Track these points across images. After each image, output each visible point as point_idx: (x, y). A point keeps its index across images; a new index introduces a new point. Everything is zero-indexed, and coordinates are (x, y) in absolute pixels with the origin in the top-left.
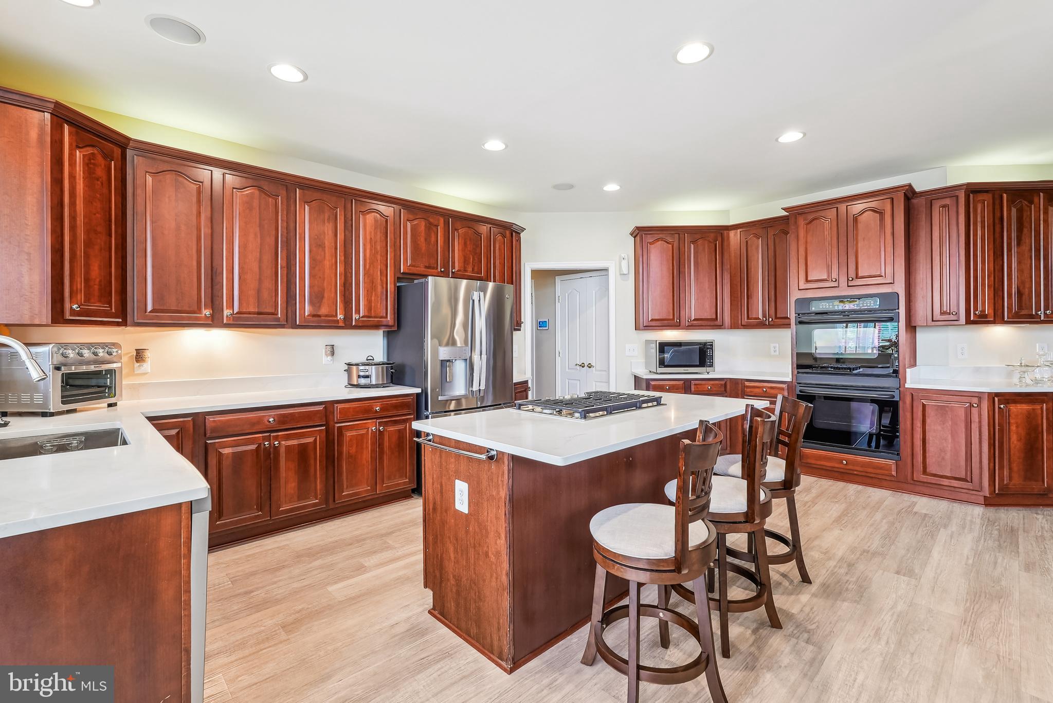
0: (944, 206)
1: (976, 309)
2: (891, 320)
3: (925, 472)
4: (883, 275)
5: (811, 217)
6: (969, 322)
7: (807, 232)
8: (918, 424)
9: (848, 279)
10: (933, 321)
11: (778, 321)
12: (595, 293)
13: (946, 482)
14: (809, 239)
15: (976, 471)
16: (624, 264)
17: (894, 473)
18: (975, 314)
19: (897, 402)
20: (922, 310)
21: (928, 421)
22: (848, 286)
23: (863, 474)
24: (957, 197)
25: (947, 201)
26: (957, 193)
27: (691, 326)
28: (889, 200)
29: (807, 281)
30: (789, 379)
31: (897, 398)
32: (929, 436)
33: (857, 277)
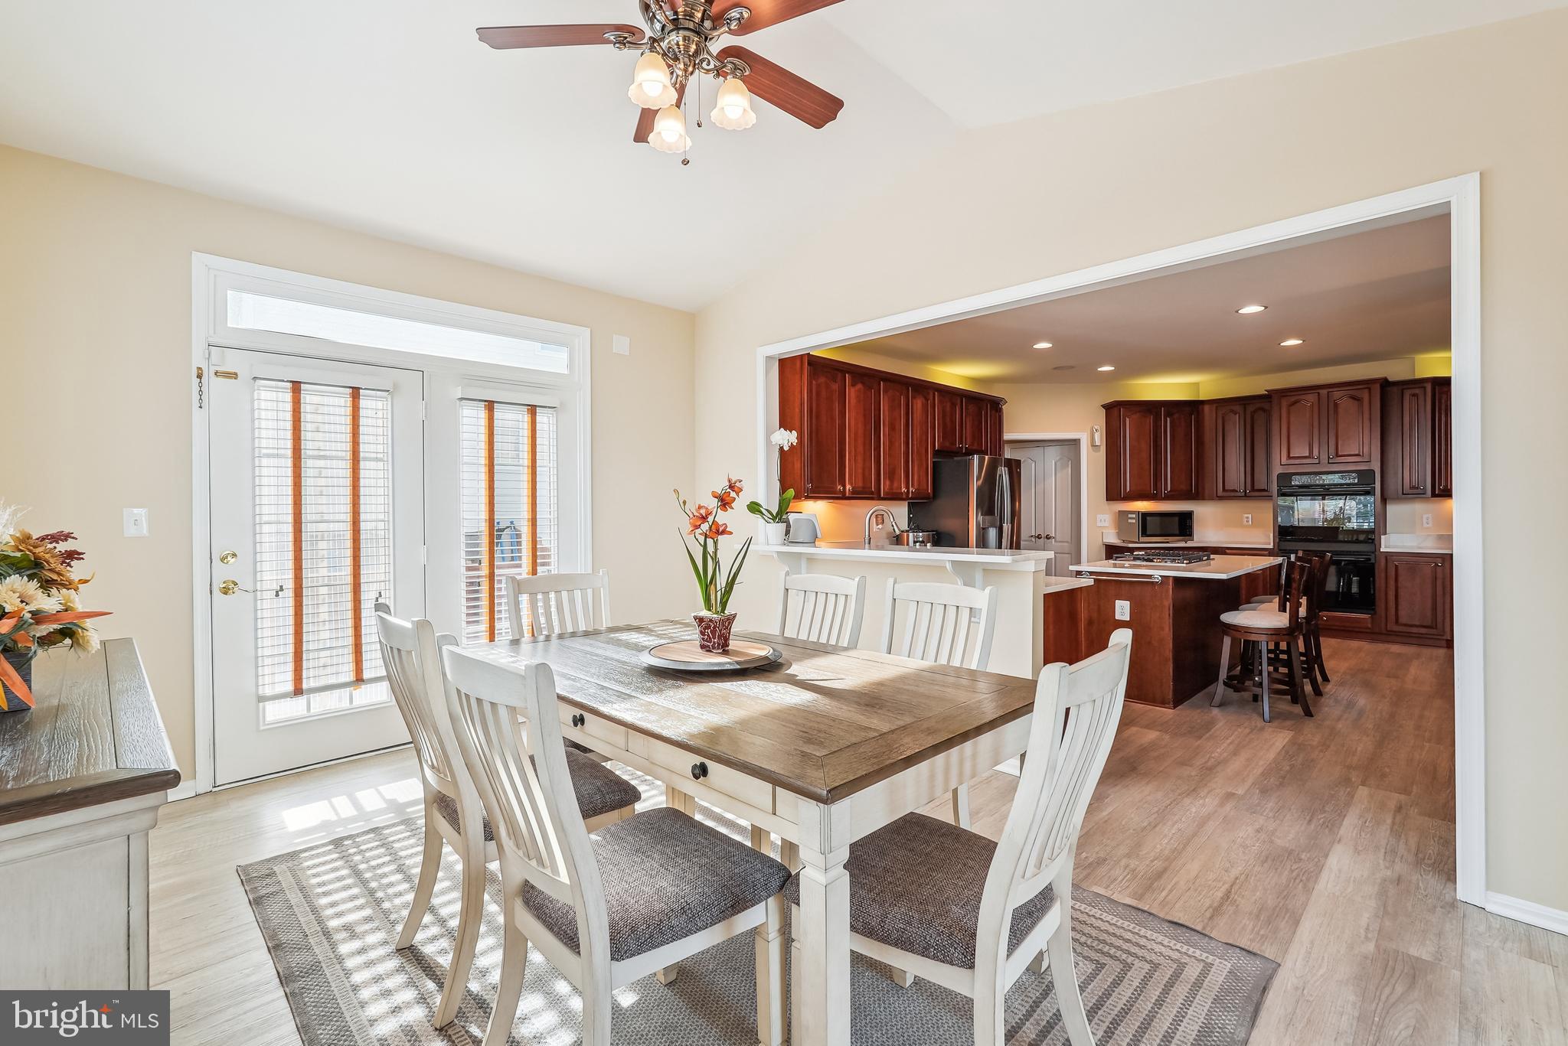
0: (1414, 395)
1: (1440, 485)
2: (1367, 493)
3: (1397, 622)
4: (1361, 454)
5: (1293, 399)
6: (1434, 495)
7: (1289, 413)
8: (1392, 583)
9: (1329, 457)
10: (1403, 494)
11: (1254, 492)
12: (1055, 463)
13: (1415, 630)
14: (1292, 419)
15: (1439, 619)
16: (1097, 436)
17: (1370, 626)
18: (1439, 488)
19: (1373, 564)
20: (1394, 484)
21: (1400, 579)
22: (1329, 463)
23: (1342, 628)
24: (1425, 388)
25: (1417, 391)
26: (1426, 385)
27: (1169, 497)
28: (1367, 390)
29: (1289, 457)
30: (1271, 546)
31: (1373, 561)
32: (1401, 593)
33: (1337, 455)
